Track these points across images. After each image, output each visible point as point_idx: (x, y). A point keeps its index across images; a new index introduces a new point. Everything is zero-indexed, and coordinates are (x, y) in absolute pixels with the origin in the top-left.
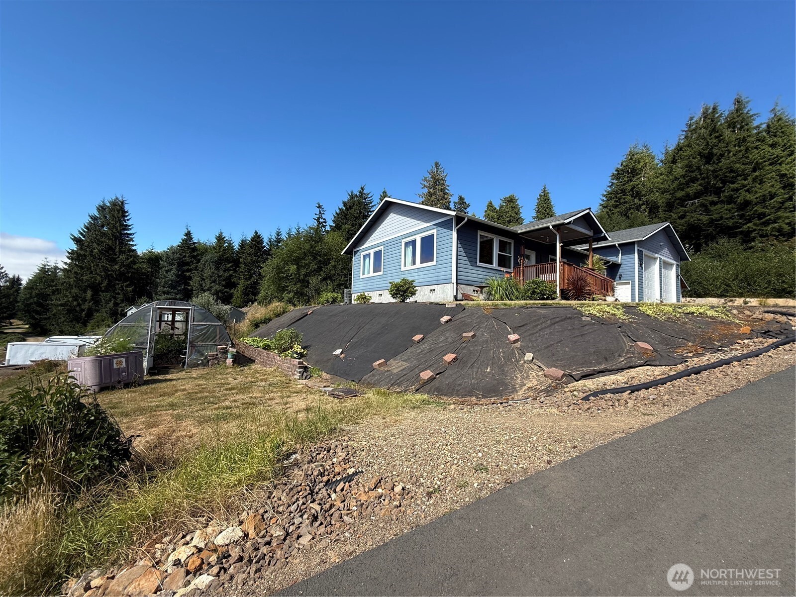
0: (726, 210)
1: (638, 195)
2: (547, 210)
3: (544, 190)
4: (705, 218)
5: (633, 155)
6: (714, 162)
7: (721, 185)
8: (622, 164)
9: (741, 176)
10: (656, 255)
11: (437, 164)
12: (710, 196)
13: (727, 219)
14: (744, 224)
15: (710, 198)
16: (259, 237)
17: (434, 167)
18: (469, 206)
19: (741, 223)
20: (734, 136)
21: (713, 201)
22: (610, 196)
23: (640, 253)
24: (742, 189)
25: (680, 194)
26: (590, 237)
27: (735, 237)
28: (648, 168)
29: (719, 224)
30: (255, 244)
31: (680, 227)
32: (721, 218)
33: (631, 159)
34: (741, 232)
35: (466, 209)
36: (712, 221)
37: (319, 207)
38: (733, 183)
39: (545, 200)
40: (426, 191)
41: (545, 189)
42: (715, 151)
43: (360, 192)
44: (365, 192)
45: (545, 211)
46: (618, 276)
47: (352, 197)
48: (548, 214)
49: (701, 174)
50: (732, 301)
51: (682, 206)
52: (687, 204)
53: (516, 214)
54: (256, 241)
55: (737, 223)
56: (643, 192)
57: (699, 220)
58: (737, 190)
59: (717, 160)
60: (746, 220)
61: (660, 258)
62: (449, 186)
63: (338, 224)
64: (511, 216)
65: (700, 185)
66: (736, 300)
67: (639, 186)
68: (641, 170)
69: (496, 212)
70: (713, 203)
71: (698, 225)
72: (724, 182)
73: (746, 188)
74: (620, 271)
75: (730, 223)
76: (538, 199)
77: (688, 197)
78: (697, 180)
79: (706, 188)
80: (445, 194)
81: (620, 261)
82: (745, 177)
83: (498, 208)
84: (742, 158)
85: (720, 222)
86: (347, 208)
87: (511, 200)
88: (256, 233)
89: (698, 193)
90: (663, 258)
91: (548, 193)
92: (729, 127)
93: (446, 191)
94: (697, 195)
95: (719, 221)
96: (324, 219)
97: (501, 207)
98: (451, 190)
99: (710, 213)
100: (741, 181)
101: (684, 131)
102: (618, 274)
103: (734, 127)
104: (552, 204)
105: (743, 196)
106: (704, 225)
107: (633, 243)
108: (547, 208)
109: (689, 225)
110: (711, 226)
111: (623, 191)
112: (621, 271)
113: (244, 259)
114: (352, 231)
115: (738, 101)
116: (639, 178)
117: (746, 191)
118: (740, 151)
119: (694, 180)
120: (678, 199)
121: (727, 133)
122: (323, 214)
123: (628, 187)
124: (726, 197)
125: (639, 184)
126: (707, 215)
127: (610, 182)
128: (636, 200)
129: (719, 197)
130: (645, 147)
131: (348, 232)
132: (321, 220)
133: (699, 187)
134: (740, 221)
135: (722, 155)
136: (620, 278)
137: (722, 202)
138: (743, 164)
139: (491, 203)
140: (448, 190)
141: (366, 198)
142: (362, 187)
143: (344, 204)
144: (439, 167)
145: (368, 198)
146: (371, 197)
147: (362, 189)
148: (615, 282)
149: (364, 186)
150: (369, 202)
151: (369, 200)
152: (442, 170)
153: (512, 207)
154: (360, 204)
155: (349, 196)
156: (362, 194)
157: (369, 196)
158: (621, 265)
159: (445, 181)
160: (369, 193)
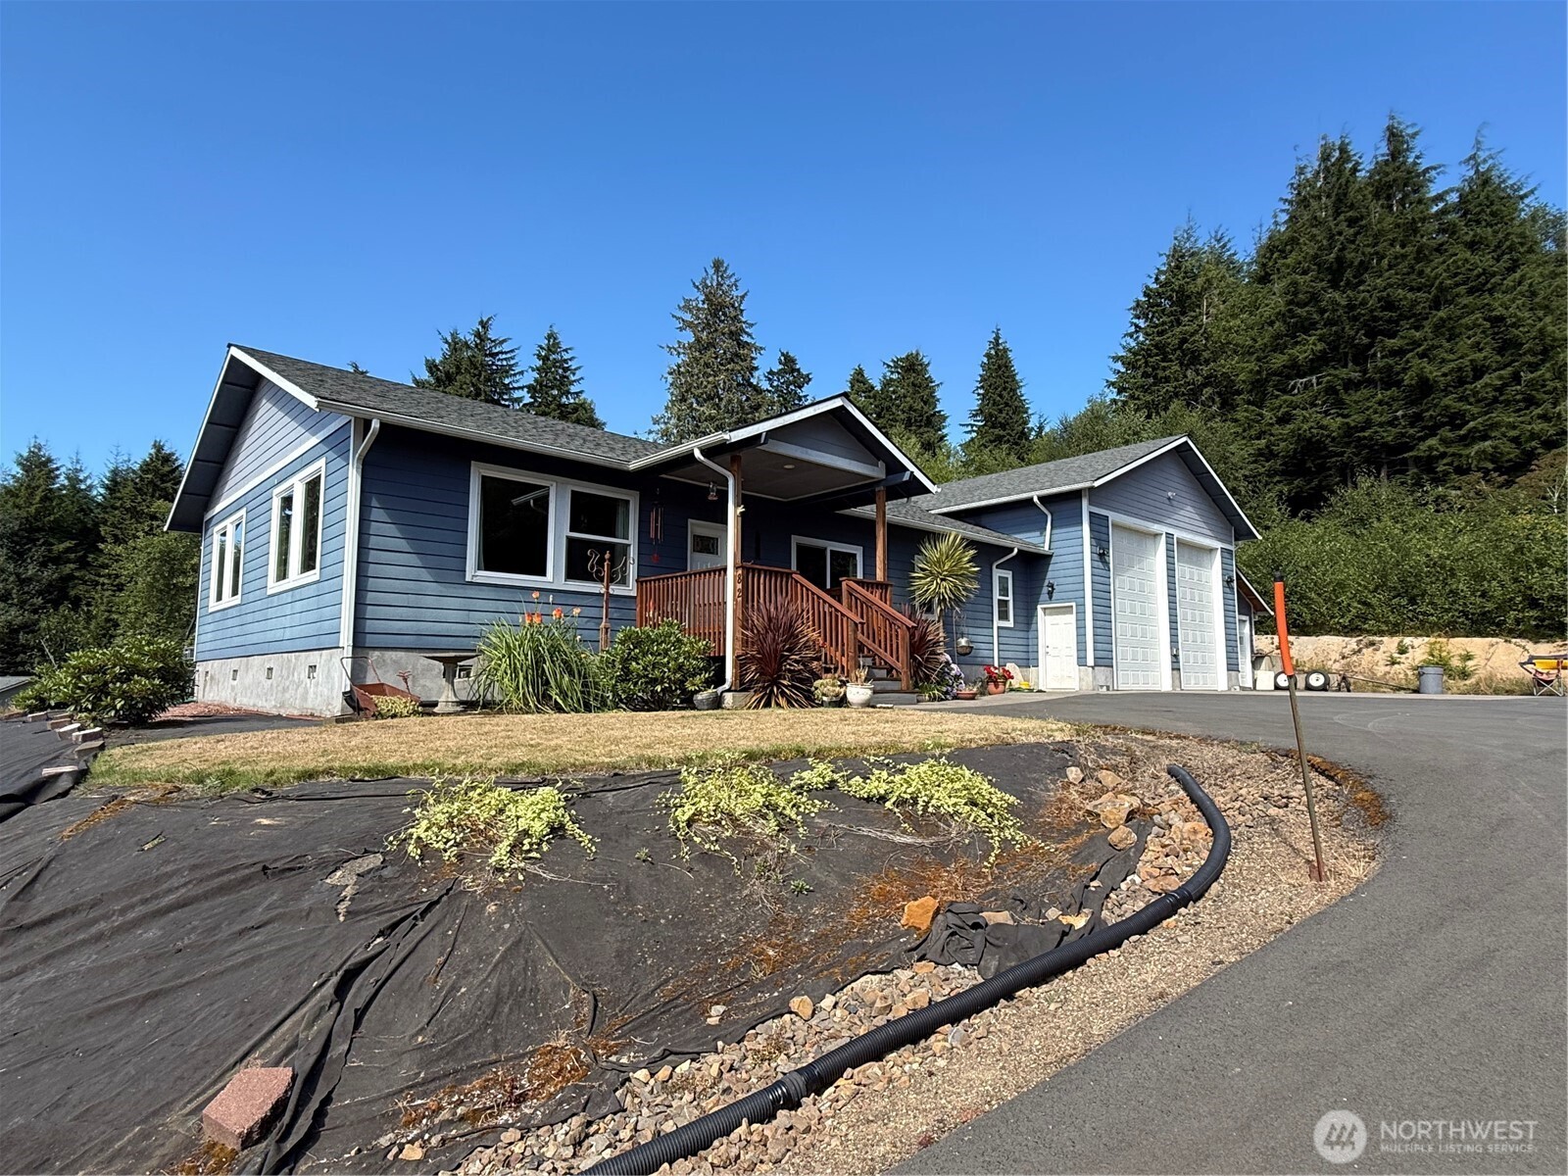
0: (1380, 403)
1: (1193, 359)
2: (1004, 393)
3: (996, 342)
4: (1334, 423)
5: (1182, 257)
6: (1348, 283)
7: (1366, 340)
8: (1157, 279)
9: (1408, 318)
10: (1156, 528)
11: (718, 265)
12: (1345, 366)
13: (1381, 425)
14: (1423, 439)
15: (1343, 373)
16: (167, 459)
17: (711, 271)
18: (807, 379)
19: (1412, 437)
20: (1390, 219)
21: (1350, 380)
22: (1133, 361)
23: (1099, 524)
24: (1412, 350)
25: (1279, 361)
26: (879, 482)
27: (1403, 472)
28: (1217, 292)
29: (1365, 438)
30: (151, 482)
31: (1282, 445)
32: (1368, 424)
33: (1178, 267)
34: (1417, 460)
35: (800, 388)
36: (1349, 431)
38: (1393, 336)
39: (1000, 367)
40: (688, 337)
41: (997, 339)
42: (1349, 255)
43: (478, 335)
44: (492, 335)
45: (1001, 396)
46: (1045, 590)
47: (456, 345)
48: (1007, 405)
49: (1322, 311)
50: (1372, 644)
51: (1285, 391)
52: (1294, 387)
53: (925, 403)
54: (156, 471)
55: (1403, 435)
56: (1206, 355)
57: (1322, 427)
58: (1399, 353)
59: (1355, 277)
60: (1423, 428)
61: (1169, 536)
62: (752, 325)
64: (911, 408)
65: (1320, 340)
66: (1381, 642)
67: (1197, 337)
68: (1200, 295)
69: (875, 397)
70: (1350, 385)
71: (1319, 442)
72: (1372, 334)
73: (1420, 349)
74: (1049, 575)
75: (1389, 436)
76: (983, 365)
77: (1295, 369)
78: (1313, 325)
79: (1334, 347)
80: (742, 345)
81: (1046, 548)
82: (1417, 320)
83: (878, 388)
84: (1408, 274)
85: (1366, 434)
86: (437, 377)
87: (912, 368)
88: (159, 448)
89: (1318, 359)
90: (1177, 534)
91: (1006, 349)
92: (1377, 196)
93: (745, 338)
94: (1317, 364)
95: (1363, 429)
97: (887, 383)
98: (756, 336)
99: (1346, 412)
100: (1408, 333)
101: (1286, 200)
102: (1046, 583)
103: (1389, 197)
104: (1018, 378)
105: (1417, 367)
106: (1333, 439)
107: (1076, 495)
108: (1005, 389)
109: (1300, 438)
110: (1348, 444)
111: (1161, 348)
112: (1053, 573)
113: (113, 525)
115: (1394, 136)
116: (1196, 317)
117: (1422, 356)
118: (1404, 256)
119: (1307, 327)
120: (1275, 374)
121: (1376, 209)
123: (1172, 339)
124: (1380, 371)
125: (1196, 331)
126: (1339, 415)
127: (1132, 324)
128: (1189, 373)
129: (1365, 372)
130: (1219, 241)
133: (1320, 347)
134: (1411, 431)
135: (1364, 267)
136: (1050, 594)
137: (1370, 382)
138: (1411, 289)
139: (860, 372)
140: (749, 335)
141: (497, 354)
142: (485, 320)
143: (432, 367)
144: (725, 271)
145: (502, 353)
146: (512, 351)
147: (483, 327)
148: (1039, 607)
149: (489, 319)
150: (505, 363)
151: (505, 359)
152: (733, 280)
153: (914, 385)
154: (476, 368)
155: (446, 346)
156: (482, 340)
157: (506, 347)
158: (1050, 556)
159: (742, 311)
160: (504, 341)
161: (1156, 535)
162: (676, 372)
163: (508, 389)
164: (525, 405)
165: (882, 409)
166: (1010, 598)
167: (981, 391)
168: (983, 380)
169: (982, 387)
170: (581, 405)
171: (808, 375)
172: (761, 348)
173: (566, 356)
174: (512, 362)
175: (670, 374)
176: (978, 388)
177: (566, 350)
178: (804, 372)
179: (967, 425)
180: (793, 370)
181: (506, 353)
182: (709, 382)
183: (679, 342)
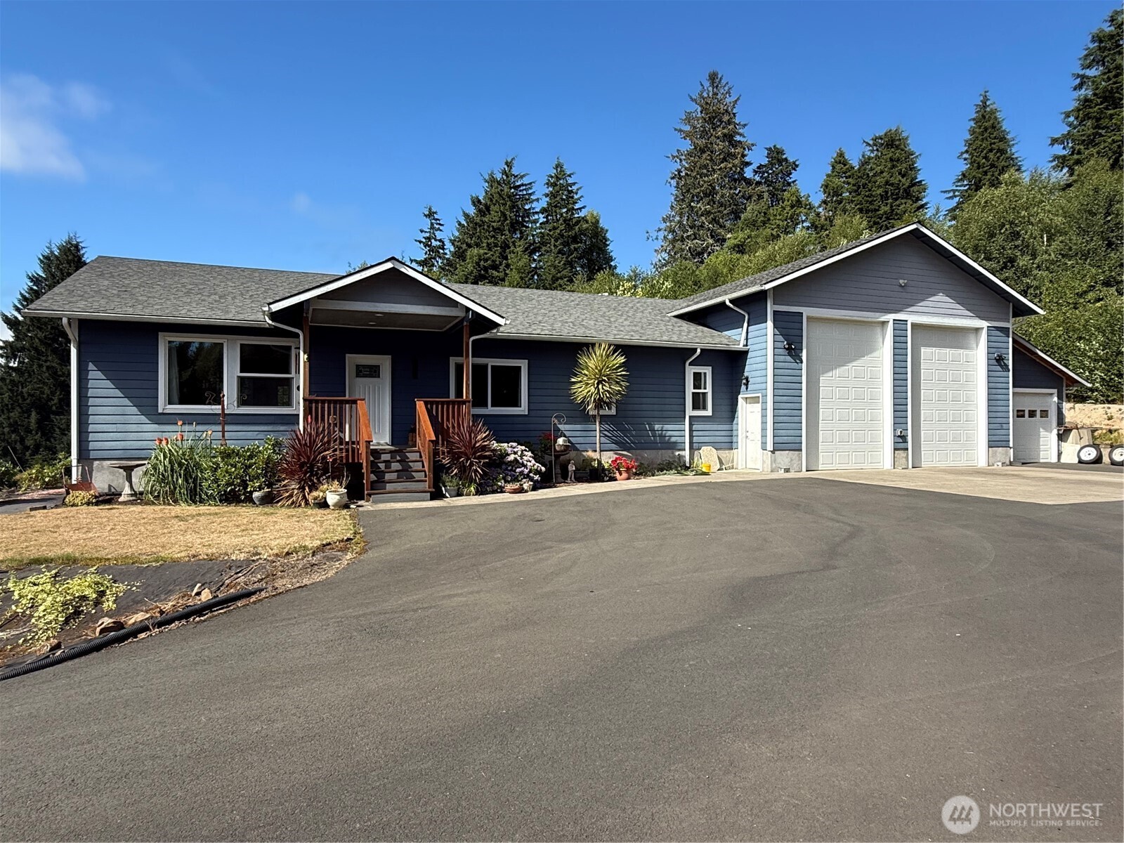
2: (991, 155)
3: (983, 105)
10: (880, 317)
11: (713, 78)
17: (707, 84)
18: (795, 166)
23: (788, 321)
35: (788, 175)
37: (430, 214)
39: (986, 129)
40: (687, 146)
41: (984, 102)
43: (504, 172)
44: (515, 171)
45: (986, 158)
46: (743, 382)
47: (492, 181)
48: (992, 166)
53: (903, 176)
61: (899, 322)
62: (742, 125)
63: (460, 248)
64: (888, 182)
69: (851, 176)
74: (747, 368)
76: (969, 129)
80: (735, 144)
81: (741, 345)
83: (857, 167)
86: (480, 211)
87: (892, 144)
90: (913, 319)
91: (993, 112)
93: (738, 138)
96: (440, 241)
97: (865, 162)
98: (747, 135)
102: (744, 376)
104: (1006, 138)
107: (761, 295)
108: (991, 151)
114: (486, 260)
122: (439, 229)
131: (478, 264)
132: (434, 243)
136: (747, 385)
139: (841, 155)
140: (741, 135)
141: (519, 186)
142: (509, 160)
143: (476, 202)
144: (720, 82)
145: (523, 185)
146: (530, 184)
147: (508, 166)
148: (740, 397)
149: (512, 159)
150: (525, 192)
151: (525, 189)
152: (726, 88)
153: (891, 160)
154: (504, 199)
155: (487, 184)
156: (507, 177)
157: (525, 181)
158: (746, 352)
159: (734, 114)
160: (524, 176)
161: (884, 323)
162: (678, 176)
163: (527, 213)
164: (541, 224)
165: (859, 187)
166: (709, 390)
167: (966, 156)
168: (969, 144)
169: (967, 152)
170: (583, 218)
171: (794, 163)
172: (753, 145)
173: (570, 181)
174: (530, 191)
175: (672, 178)
176: (962, 153)
177: (570, 176)
178: (791, 160)
179: (949, 191)
180: (780, 162)
181: (526, 185)
182: (705, 182)
183: (678, 150)
